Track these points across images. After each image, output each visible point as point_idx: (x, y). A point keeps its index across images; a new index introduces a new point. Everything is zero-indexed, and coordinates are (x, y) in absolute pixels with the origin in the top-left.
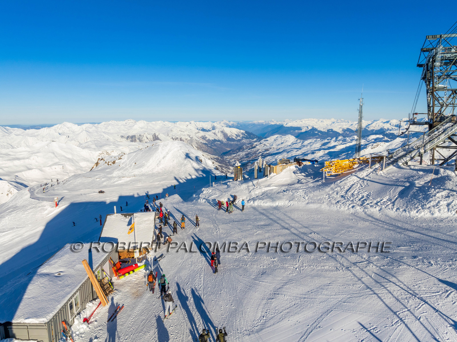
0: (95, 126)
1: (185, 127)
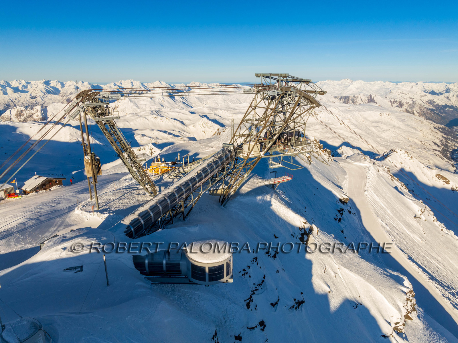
1: (408, 89)
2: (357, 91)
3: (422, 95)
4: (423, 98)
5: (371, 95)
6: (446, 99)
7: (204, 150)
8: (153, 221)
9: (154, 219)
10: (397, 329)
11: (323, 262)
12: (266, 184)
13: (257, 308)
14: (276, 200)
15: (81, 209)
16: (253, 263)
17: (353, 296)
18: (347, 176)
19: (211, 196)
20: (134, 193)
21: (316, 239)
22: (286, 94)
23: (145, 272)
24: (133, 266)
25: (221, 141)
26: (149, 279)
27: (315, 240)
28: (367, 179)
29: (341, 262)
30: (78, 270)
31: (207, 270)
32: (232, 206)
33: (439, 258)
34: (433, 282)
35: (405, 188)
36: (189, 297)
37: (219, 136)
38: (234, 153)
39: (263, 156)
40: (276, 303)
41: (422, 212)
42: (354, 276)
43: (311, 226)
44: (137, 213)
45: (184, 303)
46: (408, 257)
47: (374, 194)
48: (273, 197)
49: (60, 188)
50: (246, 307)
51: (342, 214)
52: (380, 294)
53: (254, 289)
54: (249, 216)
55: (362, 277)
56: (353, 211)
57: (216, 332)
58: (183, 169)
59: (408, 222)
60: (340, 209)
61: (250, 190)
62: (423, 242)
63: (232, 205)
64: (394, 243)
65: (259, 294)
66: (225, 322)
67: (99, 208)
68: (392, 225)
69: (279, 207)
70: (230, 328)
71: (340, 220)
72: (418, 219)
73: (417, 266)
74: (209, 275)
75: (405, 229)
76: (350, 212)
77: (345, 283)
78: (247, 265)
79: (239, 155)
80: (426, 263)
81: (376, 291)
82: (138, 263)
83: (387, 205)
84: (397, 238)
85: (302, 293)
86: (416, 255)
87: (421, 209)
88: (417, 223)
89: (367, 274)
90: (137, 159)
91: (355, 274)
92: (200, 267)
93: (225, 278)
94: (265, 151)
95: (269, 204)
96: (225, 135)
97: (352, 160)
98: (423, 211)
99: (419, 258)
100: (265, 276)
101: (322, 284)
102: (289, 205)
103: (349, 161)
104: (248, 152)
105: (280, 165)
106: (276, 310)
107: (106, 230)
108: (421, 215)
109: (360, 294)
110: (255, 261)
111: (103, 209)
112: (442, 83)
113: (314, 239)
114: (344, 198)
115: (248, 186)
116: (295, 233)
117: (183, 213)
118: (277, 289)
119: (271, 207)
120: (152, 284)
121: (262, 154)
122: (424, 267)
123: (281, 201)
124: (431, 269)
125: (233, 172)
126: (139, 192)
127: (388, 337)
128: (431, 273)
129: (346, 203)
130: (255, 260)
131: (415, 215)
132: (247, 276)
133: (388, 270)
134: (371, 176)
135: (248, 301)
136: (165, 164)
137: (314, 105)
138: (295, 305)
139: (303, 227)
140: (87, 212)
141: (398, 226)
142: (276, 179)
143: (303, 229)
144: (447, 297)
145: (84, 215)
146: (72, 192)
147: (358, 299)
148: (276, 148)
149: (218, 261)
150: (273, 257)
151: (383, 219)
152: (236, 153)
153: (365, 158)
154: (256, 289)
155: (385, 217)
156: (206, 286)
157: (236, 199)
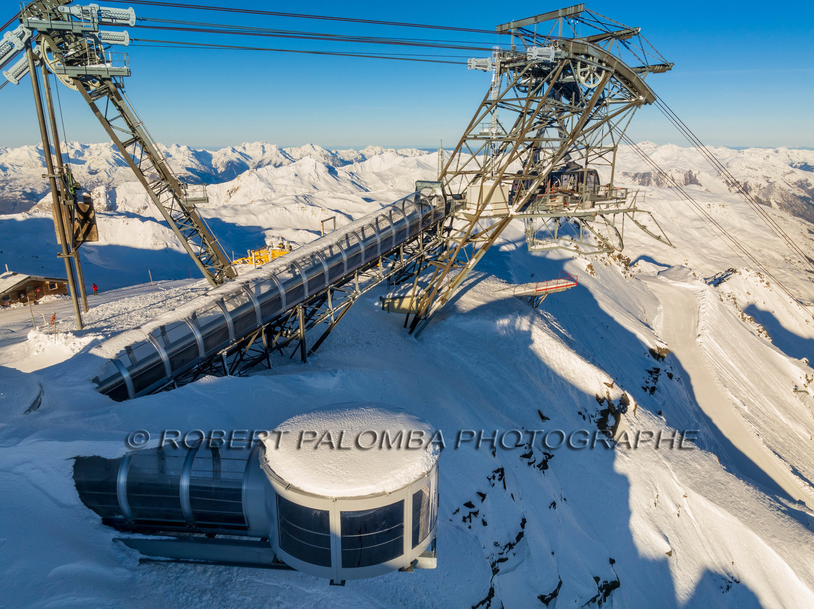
1: (761, 160)
2: (666, 164)
3: (786, 171)
4: (787, 177)
5: (690, 171)
8: (203, 354)
9: (206, 350)
11: (651, 480)
12: (516, 293)
14: (541, 329)
16: (494, 484)
17: (720, 563)
18: (661, 308)
19: (385, 312)
21: (632, 425)
22: (574, 62)
23: (120, 517)
24: (72, 496)
26: (129, 543)
27: (632, 427)
28: (700, 314)
29: (689, 481)
31: (335, 524)
35: (766, 337)
38: (444, 207)
39: (515, 214)
40: (554, 595)
41: (808, 380)
44: (149, 326)
46: (792, 470)
47: (716, 344)
48: (536, 323)
49: (60, 301)
51: (656, 379)
52: (778, 557)
53: (496, 558)
54: (478, 363)
55: (736, 515)
56: (676, 375)
59: (783, 399)
60: (653, 370)
61: (482, 303)
63: (438, 335)
64: (762, 439)
65: (507, 571)
68: (753, 404)
69: (549, 346)
71: (653, 390)
72: (801, 394)
74: (345, 542)
75: (778, 413)
76: (670, 376)
77: (699, 531)
78: (476, 489)
79: (456, 214)
81: (770, 548)
83: (739, 365)
84: (765, 431)
85: (612, 561)
86: (804, 465)
87: (806, 375)
88: (800, 401)
89: (746, 509)
91: (720, 508)
92: (309, 511)
93: (409, 554)
94: (520, 203)
95: (527, 338)
97: (670, 279)
98: (809, 378)
99: (810, 471)
100: (524, 521)
101: (652, 533)
102: (570, 344)
103: (663, 280)
104: (478, 205)
108: (806, 387)
109: (733, 556)
110: (500, 480)
111: (89, 328)
113: (628, 424)
114: (659, 348)
115: (476, 295)
116: (587, 409)
118: (553, 553)
119: (531, 347)
121: (513, 211)
123: (552, 332)
125: (440, 258)
129: (663, 358)
130: (497, 475)
131: (796, 386)
132: (476, 521)
133: (780, 499)
134: (708, 308)
137: (641, 98)
138: (599, 595)
139: (606, 397)
141: (764, 406)
142: (540, 284)
143: (605, 401)
145: (39, 342)
147: (731, 568)
148: (545, 201)
149: (380, 491)
150: (538, 466)
151: (735, 391)
153: (694, 274)
154: (502, 557)
155: (738, 389)
156: (332, 583)
157: (447, 323)
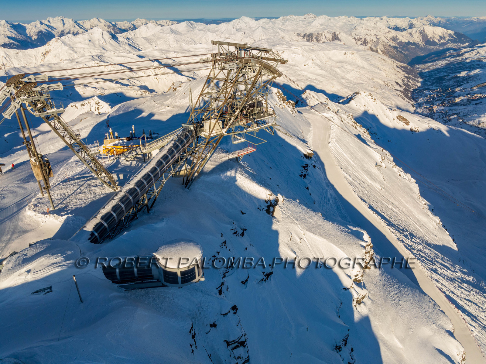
0: (272, 22)
1: (373, 25)
2: (321, 28)
3: (386, 31)
4: (387, 35)
5: (335, 32)
6: (409, 35)
7: (159, 110)
8: (117, 221)
9: (118, 219)
10: (357, 280)
11: (289, 231)
12: (229, 158)
13: (228, 289)
14: (241, 174)
15: (34, 209)
16: (222, 248)
18: (311, 128)
19: (174, 178)
20: (90, 185)
22: (245, 66)
23: (117, 280)
24: (103, 277)
25: (177, 98)
27: (281, 210)
28: (331, 130)
29: (306, 228)
30: (47, 291)
31: (179, 274)
32: (197, 187)
33: (396, 203)
34: (390, 228)
35: (368, 135)
36: (164, 296)
37: (175, 92)
39: (225, 133)
40: (247, 280)
41: (382, 159)
42: (318, 239)
43: (276, 197)
44: (99, 216)
45: (159, 304)
46: (369, 206)
47: (338, 146)
48: (238, 172)
50: (218, 294)
51: (307, 170)
52: (342, 252)
53: (225, 272)
54: (215, 195)
56: (317, 165)
57: (192, 325)
58: (141, 151)
59: (370, 170)
60: (305, 165)
61: (214, 167)
62: (383, 189)
64: (356, 193)
65: (229, 276)
66: (200, 313)
67: (54, 208)
68: (355, 176)
69: (244, 181)
70: (205, 318)
71: (305, 176)
72: (378, 167)
73: (376, 214)
74: (182, 278)
75: (367, 178)
76: (314, 167)
78: (216, 251)
79: (200, 134)
80: (384, 209)
82: (109, 272)
83: (349, 156)
84: (359, 189)
86: (376, 203)
87: (382, 157)
88: (378, 171)
90: (90, 153)
91: (319, 237)
92: (172, 272)
93: (197, 278)
95: (234, 179)
96: (182, 91)
99: (378, 205)
101: (288, 251)
102: (254, 178)
103: (313, 112)
104: (209, 131)
105: (244, 140)
106: (246, 286)
107: (68, 240)
108: (381, 163)
109: (323, 254)
111: (59, 209)
112: (406, 18)
113: (280, 208)
114: (308, 153)
115: (212, 163)
116: (261, 206)
117: (147, 205)
119: (236, 183)
120: (125, 290)
121: (224, 131)
122: (383, 214)
123: (246, 175)
124: (388, 214)
126: (96, 183)
127: (348, 289)
128: (389, 219)
129: (311, 157)
130: (223, 244)
131: (376, 163)
133: (349, 226)
134: (335, 127)
135: (220, 289)
136: (119, 140)
137: (276, 75)
138: (264, 278)
139: (269, 200)
140: (41, 214)
141: (360, 176)
142: (240, 152)
143: (269, 201)
144: (402, 240)
145: (39, 218)
146: (15, 181)
148: (238, 122)
150: (240, 235)
151: (346, 170)
152: (196, 132)
153: (329, 108)
154: (227, 271)
155: (348, 168)
156: (179, 288)
157: (200, 180)
